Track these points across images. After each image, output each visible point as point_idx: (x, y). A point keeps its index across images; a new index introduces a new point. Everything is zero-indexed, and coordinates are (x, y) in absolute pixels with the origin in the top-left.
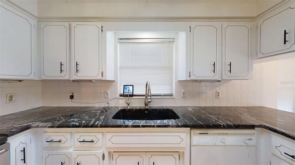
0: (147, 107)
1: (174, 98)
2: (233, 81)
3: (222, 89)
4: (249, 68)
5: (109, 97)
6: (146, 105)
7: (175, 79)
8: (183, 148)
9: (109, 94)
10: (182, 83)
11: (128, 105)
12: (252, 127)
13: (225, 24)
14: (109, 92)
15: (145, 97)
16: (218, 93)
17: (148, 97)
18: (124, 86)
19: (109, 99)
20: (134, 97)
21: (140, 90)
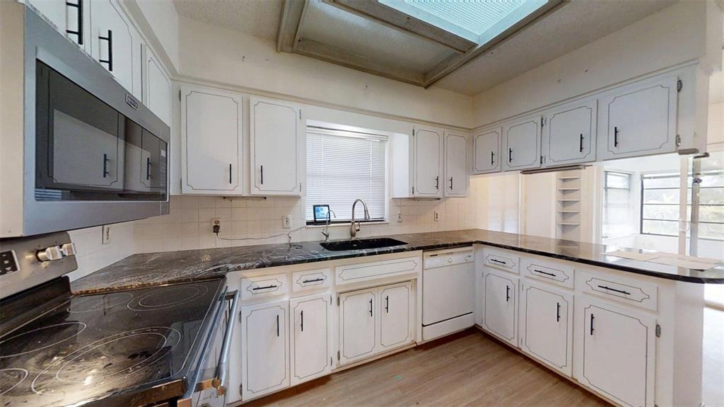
0: (353, 239)
1: (388, 223)
2: (451, 199)
3: (440, 209)
4: (467, 185)
5: (291, 224)
6: (353, 235)
7: (389, 196)
8: (417, 274)
9: (291, 221)
10: (397, 201)
11: (327, 236)
12: (470, 244)
13: (447, 132)
14: (290, 216)
15: (350, 224)
16: (437, 214)
17: (356, 224)
18: (314, 207)
19: (292, 229)
20: (332, 225)
21: (341, 213)
